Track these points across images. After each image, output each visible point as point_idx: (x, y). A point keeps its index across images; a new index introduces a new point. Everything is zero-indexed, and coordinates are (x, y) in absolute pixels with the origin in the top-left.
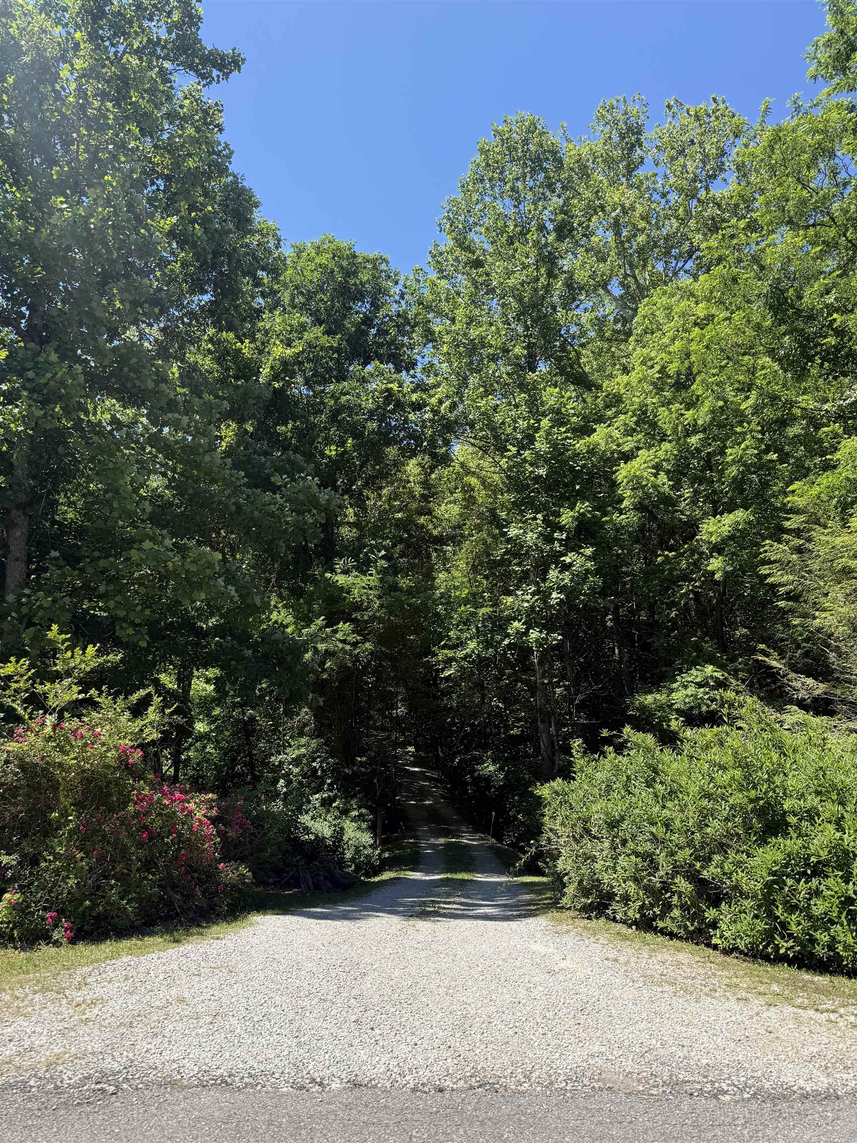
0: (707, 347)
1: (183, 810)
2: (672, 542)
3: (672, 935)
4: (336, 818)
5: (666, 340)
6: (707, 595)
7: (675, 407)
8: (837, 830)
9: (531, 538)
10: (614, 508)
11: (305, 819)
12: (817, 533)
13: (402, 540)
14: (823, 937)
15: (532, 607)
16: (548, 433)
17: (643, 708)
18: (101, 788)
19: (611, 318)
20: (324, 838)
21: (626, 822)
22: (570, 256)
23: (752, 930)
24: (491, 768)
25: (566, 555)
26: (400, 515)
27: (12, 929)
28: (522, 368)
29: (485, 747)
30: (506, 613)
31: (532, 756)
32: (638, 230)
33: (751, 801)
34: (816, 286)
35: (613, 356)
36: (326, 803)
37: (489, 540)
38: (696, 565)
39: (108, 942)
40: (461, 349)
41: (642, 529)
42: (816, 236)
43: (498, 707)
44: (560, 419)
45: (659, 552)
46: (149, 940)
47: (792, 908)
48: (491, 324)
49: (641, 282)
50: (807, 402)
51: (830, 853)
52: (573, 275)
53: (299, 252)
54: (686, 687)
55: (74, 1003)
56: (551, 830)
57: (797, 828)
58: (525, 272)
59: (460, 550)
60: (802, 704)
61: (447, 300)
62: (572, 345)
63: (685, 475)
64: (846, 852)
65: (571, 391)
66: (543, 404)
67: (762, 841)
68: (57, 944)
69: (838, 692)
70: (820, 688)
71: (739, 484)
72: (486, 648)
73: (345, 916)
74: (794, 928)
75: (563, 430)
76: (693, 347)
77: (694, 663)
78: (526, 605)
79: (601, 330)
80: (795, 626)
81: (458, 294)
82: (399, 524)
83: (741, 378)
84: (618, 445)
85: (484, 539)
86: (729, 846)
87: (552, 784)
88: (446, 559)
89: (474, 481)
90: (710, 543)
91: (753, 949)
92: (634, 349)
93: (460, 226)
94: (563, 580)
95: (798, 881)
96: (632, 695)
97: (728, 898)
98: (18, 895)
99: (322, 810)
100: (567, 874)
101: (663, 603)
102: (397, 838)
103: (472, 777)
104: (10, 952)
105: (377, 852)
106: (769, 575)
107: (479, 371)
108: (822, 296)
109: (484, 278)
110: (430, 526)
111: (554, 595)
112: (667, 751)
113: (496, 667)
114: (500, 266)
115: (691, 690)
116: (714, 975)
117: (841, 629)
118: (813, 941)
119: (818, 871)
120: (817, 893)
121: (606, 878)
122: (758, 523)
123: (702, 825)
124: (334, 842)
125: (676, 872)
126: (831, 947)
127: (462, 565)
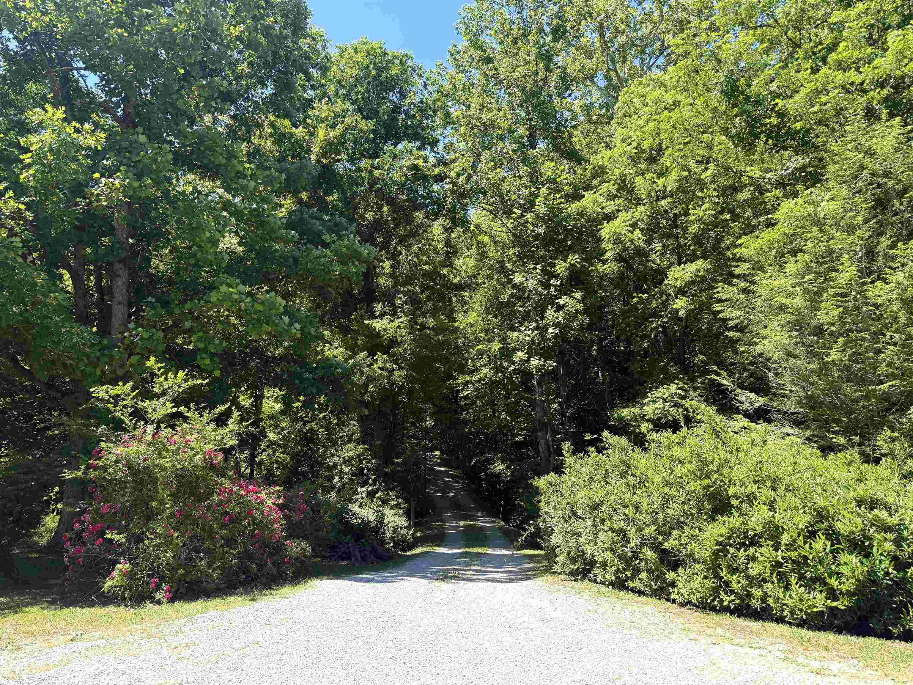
0: (674, 127)
1: (257, 499)
2: (645, 287)
3: (640, 593)
4: (378, 506)
5: (641, 122)
6: (672, 329)
7: (648, 176)
8: (770, 510)
9: (531, 284)
10: (598, 259)
11: (354, 507)
12: (759, 277)
13: (428, 287)
14: (757, 593)
15: (533, 341)
16: (546, 199)
17: (621, 419)
18: (191, 483)
19: (597, 105)
20: (369, 522)
21: (604, 506)
22: (563, 53)
23: (702, 587)
24: (501, 467)
25: (561, 298)
26: (426, 267)
27: (124, 592)
28: (525, 146)
29: (496, 450)
30: (512, 345)
31: (533, 457)
32: (619, 32)
33: (704, 488)
34: (762, 77)
35: (599, 136)
36: (371, 495)
37: (498, 287)
38: (664, 305)
39: (199, 601)
40: (476, 130)
41: (622, 276)
42: (763, 35)
43: (506, 419)
44: (555, 188)
45: (635, 294)
46: (231, 599)
47: (734, 571)
48: (499, 110)
49: (622, 75)
50: (754, 171)
51: (764, 527)
52: (565, 69)
53: (342, 52)
54: (655, 402)
55: (173, 647)
56: (546, 513)
57: (739, 509)
58: (526, 67)
59: (475, 295)
60: (747, 415)
61: (464, 91)
62: (565, 127)
63: (655, 232)
64: (777, 527)
65: (565, 165)
66: (541, 175)
67: (712, 519)
68: (159, 602)
69: (775, 404)
70: (760, 401)
71: (698, 239)
72: (497, 373)
73: (385, 580)
74: (735, 586)
75: (558, 196)
76: (663, 126)
77: (662, 383)
78: (528, 338)
79: (589, 114)
80: (743, 352)
81: (473, 85)
82: (427, 275)
83: (701, 152)
84: (603, 208)
85: (494, 286)
86: (685, 524)
87: (547, 476)
88: (464, 302)
89: (486, 239)
90: (675, 287)
91: (703, 603)
92: (616, 130)
93: (474, 29)
94: (557, 318)
95: (739, 550)
96: (612, 408)
97: (684, 563)
98: (127, 566)
99: (367, 500)
100: (558, 547)
101: (637, 336)
102: (427, 522)
103: (486, 474)
104: (122, 608)
105: (411, 532)
106: (721, 311)
107: (489, 149)
108: (767, 84)
109: (494, 72)
110: (451, 276)
111: (551, 330)
112: (638, 450)
113: (504, 388)
114: (506, 63)
115: (659, 404)
116: (672, 621)
117: (777, 354)
118: (749, 595)
119: (754, 542)
120: (754, 559)
121: (588, 549)
122: (715, 271)
123: (664, 506)
124: (377, 525)
125: (643, 544)
126: (764, 599)
127: (477, 306)
